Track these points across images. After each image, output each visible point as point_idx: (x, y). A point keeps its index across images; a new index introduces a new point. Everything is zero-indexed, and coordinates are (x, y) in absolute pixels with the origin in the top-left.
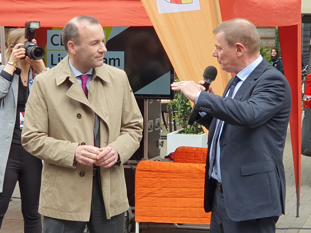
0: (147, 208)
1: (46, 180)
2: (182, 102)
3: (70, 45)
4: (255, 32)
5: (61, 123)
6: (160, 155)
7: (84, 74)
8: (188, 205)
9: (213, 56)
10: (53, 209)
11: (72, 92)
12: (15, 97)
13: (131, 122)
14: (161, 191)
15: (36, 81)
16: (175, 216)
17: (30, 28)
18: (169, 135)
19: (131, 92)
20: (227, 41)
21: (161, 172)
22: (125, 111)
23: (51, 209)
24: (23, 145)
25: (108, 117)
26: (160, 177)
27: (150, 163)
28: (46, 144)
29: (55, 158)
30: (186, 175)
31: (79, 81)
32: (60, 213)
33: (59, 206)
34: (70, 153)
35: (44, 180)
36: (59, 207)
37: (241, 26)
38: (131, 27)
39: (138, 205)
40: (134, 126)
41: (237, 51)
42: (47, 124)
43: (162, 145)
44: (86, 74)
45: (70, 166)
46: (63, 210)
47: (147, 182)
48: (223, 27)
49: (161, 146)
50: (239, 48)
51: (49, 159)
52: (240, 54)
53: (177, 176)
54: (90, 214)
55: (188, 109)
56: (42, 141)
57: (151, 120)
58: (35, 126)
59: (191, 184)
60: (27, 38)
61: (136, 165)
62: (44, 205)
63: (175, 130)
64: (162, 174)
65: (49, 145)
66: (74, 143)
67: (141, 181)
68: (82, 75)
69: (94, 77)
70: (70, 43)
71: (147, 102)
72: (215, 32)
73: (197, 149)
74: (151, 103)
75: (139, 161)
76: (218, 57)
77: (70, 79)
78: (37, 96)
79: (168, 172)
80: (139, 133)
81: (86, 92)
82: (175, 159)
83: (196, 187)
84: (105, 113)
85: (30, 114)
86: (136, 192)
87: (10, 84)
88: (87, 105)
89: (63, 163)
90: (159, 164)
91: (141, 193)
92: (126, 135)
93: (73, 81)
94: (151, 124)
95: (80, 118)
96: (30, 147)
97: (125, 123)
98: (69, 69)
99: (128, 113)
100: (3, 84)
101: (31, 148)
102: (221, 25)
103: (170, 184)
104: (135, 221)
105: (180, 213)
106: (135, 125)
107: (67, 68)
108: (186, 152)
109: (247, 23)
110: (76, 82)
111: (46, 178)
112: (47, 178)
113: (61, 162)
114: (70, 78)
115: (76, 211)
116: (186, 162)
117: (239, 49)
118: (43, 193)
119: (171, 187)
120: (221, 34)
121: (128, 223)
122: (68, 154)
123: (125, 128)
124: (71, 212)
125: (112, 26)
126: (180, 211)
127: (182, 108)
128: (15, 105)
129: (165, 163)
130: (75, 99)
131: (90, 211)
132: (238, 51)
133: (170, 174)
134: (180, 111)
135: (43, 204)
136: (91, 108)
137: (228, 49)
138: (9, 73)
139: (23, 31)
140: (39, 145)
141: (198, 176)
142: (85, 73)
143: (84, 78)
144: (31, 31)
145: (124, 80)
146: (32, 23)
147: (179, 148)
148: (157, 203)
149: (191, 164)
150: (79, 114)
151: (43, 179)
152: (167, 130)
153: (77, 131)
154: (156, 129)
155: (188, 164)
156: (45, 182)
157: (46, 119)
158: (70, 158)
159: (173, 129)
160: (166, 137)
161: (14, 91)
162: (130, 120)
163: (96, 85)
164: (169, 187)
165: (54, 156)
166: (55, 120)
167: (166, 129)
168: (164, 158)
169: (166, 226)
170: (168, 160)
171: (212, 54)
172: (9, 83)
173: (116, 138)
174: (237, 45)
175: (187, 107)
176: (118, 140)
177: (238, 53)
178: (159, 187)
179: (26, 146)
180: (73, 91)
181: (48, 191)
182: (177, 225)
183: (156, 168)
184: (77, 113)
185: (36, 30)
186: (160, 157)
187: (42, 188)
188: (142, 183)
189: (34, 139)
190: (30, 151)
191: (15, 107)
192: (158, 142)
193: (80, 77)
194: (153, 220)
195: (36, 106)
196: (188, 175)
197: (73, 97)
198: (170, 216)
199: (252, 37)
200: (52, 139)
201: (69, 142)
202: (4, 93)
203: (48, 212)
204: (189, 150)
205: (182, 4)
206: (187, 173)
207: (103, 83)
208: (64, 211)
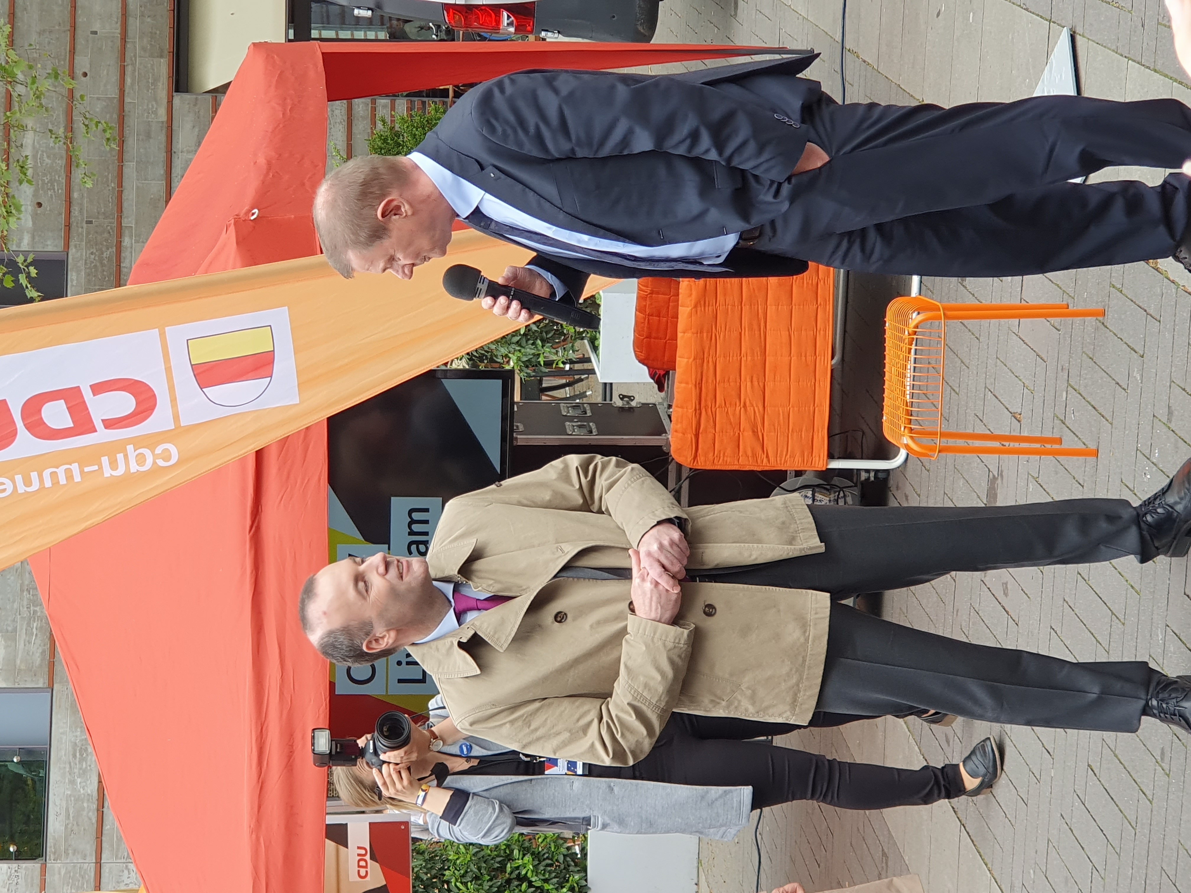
0: (792, 438)
1: (724, 703)
2: (518, 343)
3: (374, 645)
4: (350, 170)
5: (576, 662)
6: (655, 405)
7: (453, 604)
8: (785, 334)
9: (410, 278)
10: (798, 685)
11: (496, 636)
12: (506, 782)
13: (577, 486)
14: (748, 403)
15: (469, 727)
16: (812, 368)
17: (328, 752)
18: (602, 376)
19: (501, 485)
20: (374, 242)
21: (700, 404)
22: (550, 501)
23: (799, 691)
24: (631, 763)
25: (563, 546)
26: (713, 406)
27: (676, 431)
28: (629, 699)
29: (663, 674)
30: (708, 342)
31: (471, 616)
32: (809, 668)
33: (791, 670)
34: (654, 634)
35: (724, 711)
36: (793, 672)
37: (332, 205)
38: (329, 482)
39: (786, 461)
40: (589, 478)
41: (397, 216)
42: (580, 700)
43: (629, 397)
44: (452, 601)
45: (688, 636)
46: (801, 659)
47: (725, 441)
48: (336, 252)
49: (632, 400)
50: (391, 211)
51: (670, 691)
52: (406, 208)
53: (711, 363)
54: (810, 591)
55: (536, 329)
56: (623, 710)
57: (567, 427)
58: (585, 729)
59: (730, 328)
60: (355, 760)
61: (679, 466)
62: (787, 707)
63: (589, 360)
64: (706, 401)
65: (632, 692)
66: (629, 629)
67: (724, 454)
68: (454, 609)
69: (460, 578)
70: (368, 647)
71: (519, 437)
72: (348, 272)
73: (640, 309)
74: (521, 428)
75: (670, 459)
76: (413, 265)
77: (464, 640)
78: (508, 725)
79: (699, 385)
80: (604, 467)
81: (497, 600)
82: (665, 367)
83: (740, 313)
84: (553, 553)
85: (555, 742)
86: (752, 468)
87: (475, 797)
88: (532, 598)
89: (680, 656)
90: (680, 410)
91: (754, 455)
92: (610, 500)
93: (471, 633)
94: (577, 426)
95: (565, 614)
96: (637, 741)
97: (581, 501)
98: (440, 643)
99: (556, 493)
100: (476, 813)
101: (641, 740)
102: (331, 257)
103: (731, 380)
104: (824, 469)
105: (806, 356)
106: (586, 477)
107: (437, 646)
108: (649, 337)
109: (326, 190)
110: (472, 625)
111: (719, 703)
112: (718, 701)
113: (677, 660)
114: (461, 640)
115: (804, 626)
116: (675, 338)
117: (393, 212)
118: (758, 712)
119: (738, 377)
120: (353, 257)
121: (828, 487)
122: (655, 640)
123: (593, 502)
124: (807, 640)
125: (329, 529)
126: (799, 355)
127: (533, 344)
128: (526, 781)
129: (678, 392)
130: (515, 630)
131: (804, 591)
132: (399, 212)
133: (704, 379)
134: (540, 348)
135: (786, 712)
136: (540, 588)
137: (393, 240)
138: (447, 799)
139: (339, 772)
140: (631, 719)
141: (710, 310)
142: (450, 602)
143: (462, 606)
144: (338, 750)
145: (470, 503)
146: (316, 749)
147: (637, 357)
148: (779, 414)
149: (680, 327)
150: (556, 617)
151: (721, 711)
152: (587, 378)
153: (599, 623)
154: (589, 414)
155: (680, 335)
156: (728, 707)
157: (566, 702)
158: (667, 637)
159: (586, 366)
160: (605, 384)
161: (491, 786)
162: (572, 488)
163: (483, 575)
164: (738, 384)
165: (659, 678)
166: (570, 680)
167: (584, 382)
168: (663, 394)
169: (837, 387)
170: (668, 384)
171: (406, 279)
172: (473, 798)
173: (619, 528)
174: (383, 216)
175: (529, 330)
176: (622, 524)
177: (404, 215)
178: (738, 409)
179: (633, 753)
180: (495, 633)
181: (753, 699)
182: (834, 362)
183: (690, 417)
184: (553, 623)
185: (333, 737)
186: (660, 404)
187: (745, 715)
188: (729, 452)
189: (618, 732)
190: (647, 745)
191: (531, 780)
192: (622, 409)
193: (459, 616)
194: (824, 425)
195: (532, 728)
196: (707, 335)
197: (510, 634)
198: (813, 381)
199: (363, 177)
200: (619, 684)
201: (626, 641)
202: (501, 809)
203: (805, 697)
204: (643, 331)
205: (274, 351)
206: (702, 338)
207: (475, 556)
208: (803, 657)
